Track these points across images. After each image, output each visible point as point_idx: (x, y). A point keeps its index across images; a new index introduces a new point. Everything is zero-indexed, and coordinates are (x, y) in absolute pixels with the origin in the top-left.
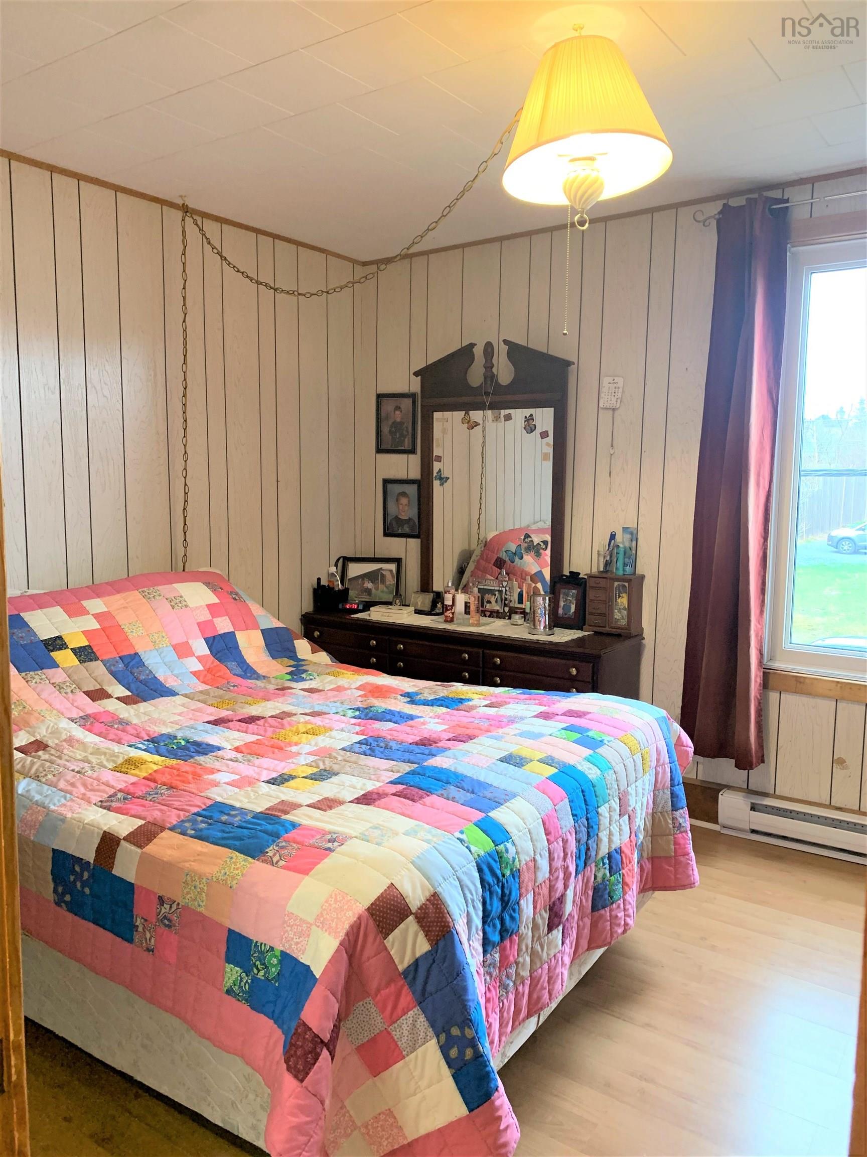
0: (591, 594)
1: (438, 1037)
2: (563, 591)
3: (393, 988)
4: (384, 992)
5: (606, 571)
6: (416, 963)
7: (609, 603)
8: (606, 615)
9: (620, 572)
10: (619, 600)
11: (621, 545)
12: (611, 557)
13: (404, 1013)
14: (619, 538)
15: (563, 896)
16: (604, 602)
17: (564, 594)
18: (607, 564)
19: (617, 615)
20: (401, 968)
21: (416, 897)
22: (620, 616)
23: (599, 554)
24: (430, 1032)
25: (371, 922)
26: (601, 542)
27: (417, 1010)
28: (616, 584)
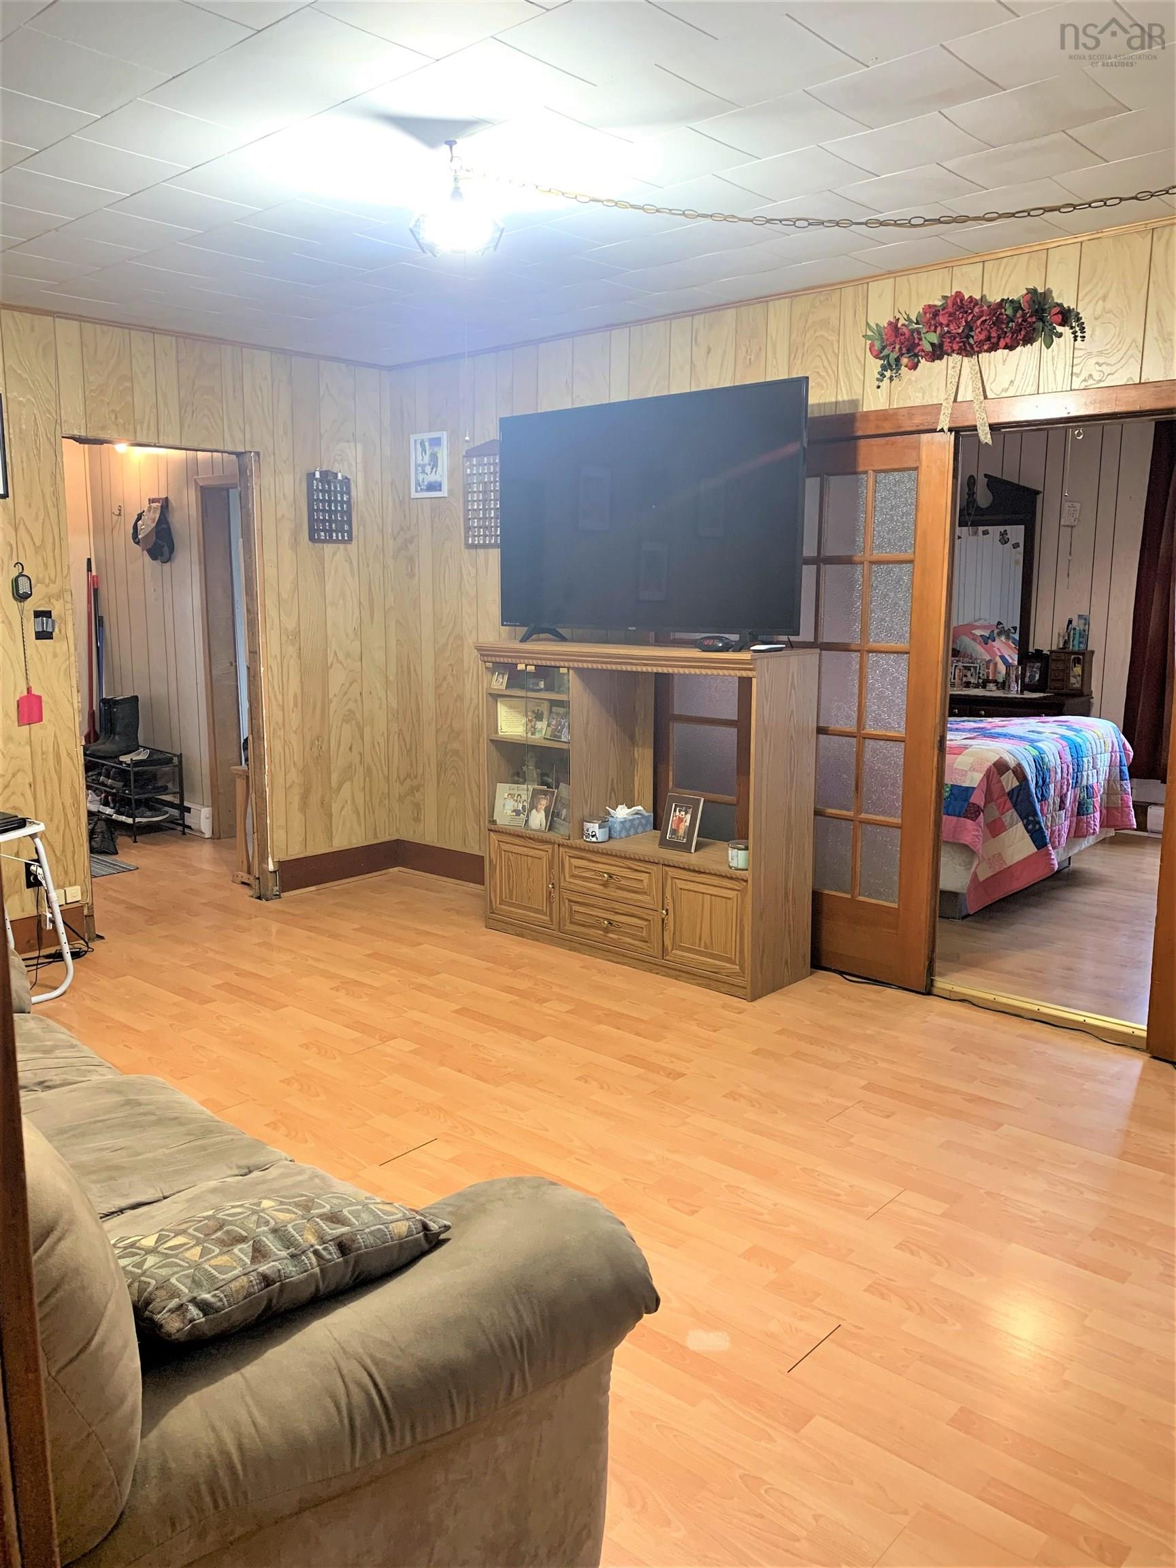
0: (1053, 666)
1: (1022, 820)
2: (1029, 664)
3: (1003, 799)
4: (999, 801)
5: (1064, 648)
6: (1013, 790)
7: (1066, 672)
8: (1065, 679)
9: (1076, 648)
10: (1075, 669)
11: (1077, 628)
12: (1069, 637)
13: (1008, 811)
14: (1074, 623)
15: (1066, 794)
16: (1063, 671)
17: (1030, 667)
18: (1066, 642)
19: (1073, 680)
20: (1007, 791)
21: (1012, 764)
22: (1075, 682)
23: (1059, 635)
24: (1019, 819)
25: (995, 770)
26: (1061, 626)
27: (1013, 810)
28: (1073, 657)
